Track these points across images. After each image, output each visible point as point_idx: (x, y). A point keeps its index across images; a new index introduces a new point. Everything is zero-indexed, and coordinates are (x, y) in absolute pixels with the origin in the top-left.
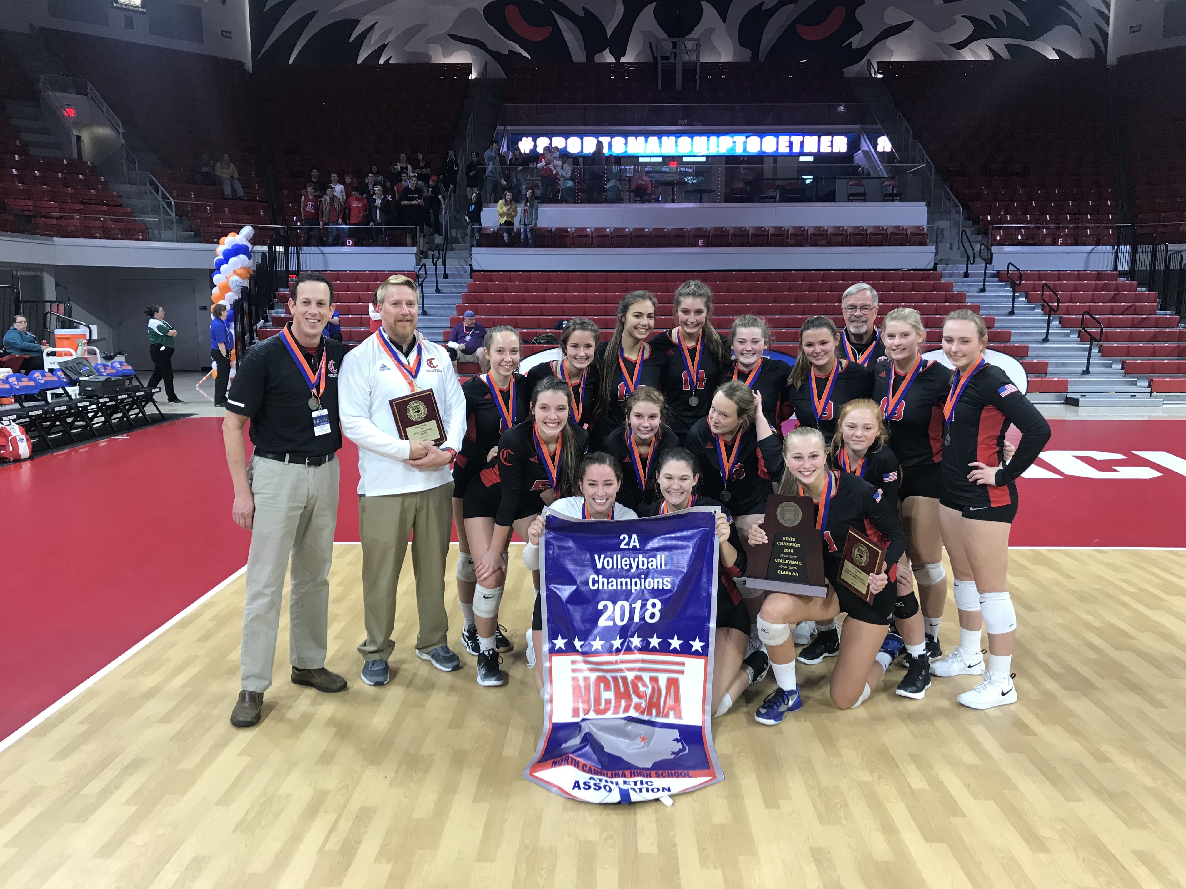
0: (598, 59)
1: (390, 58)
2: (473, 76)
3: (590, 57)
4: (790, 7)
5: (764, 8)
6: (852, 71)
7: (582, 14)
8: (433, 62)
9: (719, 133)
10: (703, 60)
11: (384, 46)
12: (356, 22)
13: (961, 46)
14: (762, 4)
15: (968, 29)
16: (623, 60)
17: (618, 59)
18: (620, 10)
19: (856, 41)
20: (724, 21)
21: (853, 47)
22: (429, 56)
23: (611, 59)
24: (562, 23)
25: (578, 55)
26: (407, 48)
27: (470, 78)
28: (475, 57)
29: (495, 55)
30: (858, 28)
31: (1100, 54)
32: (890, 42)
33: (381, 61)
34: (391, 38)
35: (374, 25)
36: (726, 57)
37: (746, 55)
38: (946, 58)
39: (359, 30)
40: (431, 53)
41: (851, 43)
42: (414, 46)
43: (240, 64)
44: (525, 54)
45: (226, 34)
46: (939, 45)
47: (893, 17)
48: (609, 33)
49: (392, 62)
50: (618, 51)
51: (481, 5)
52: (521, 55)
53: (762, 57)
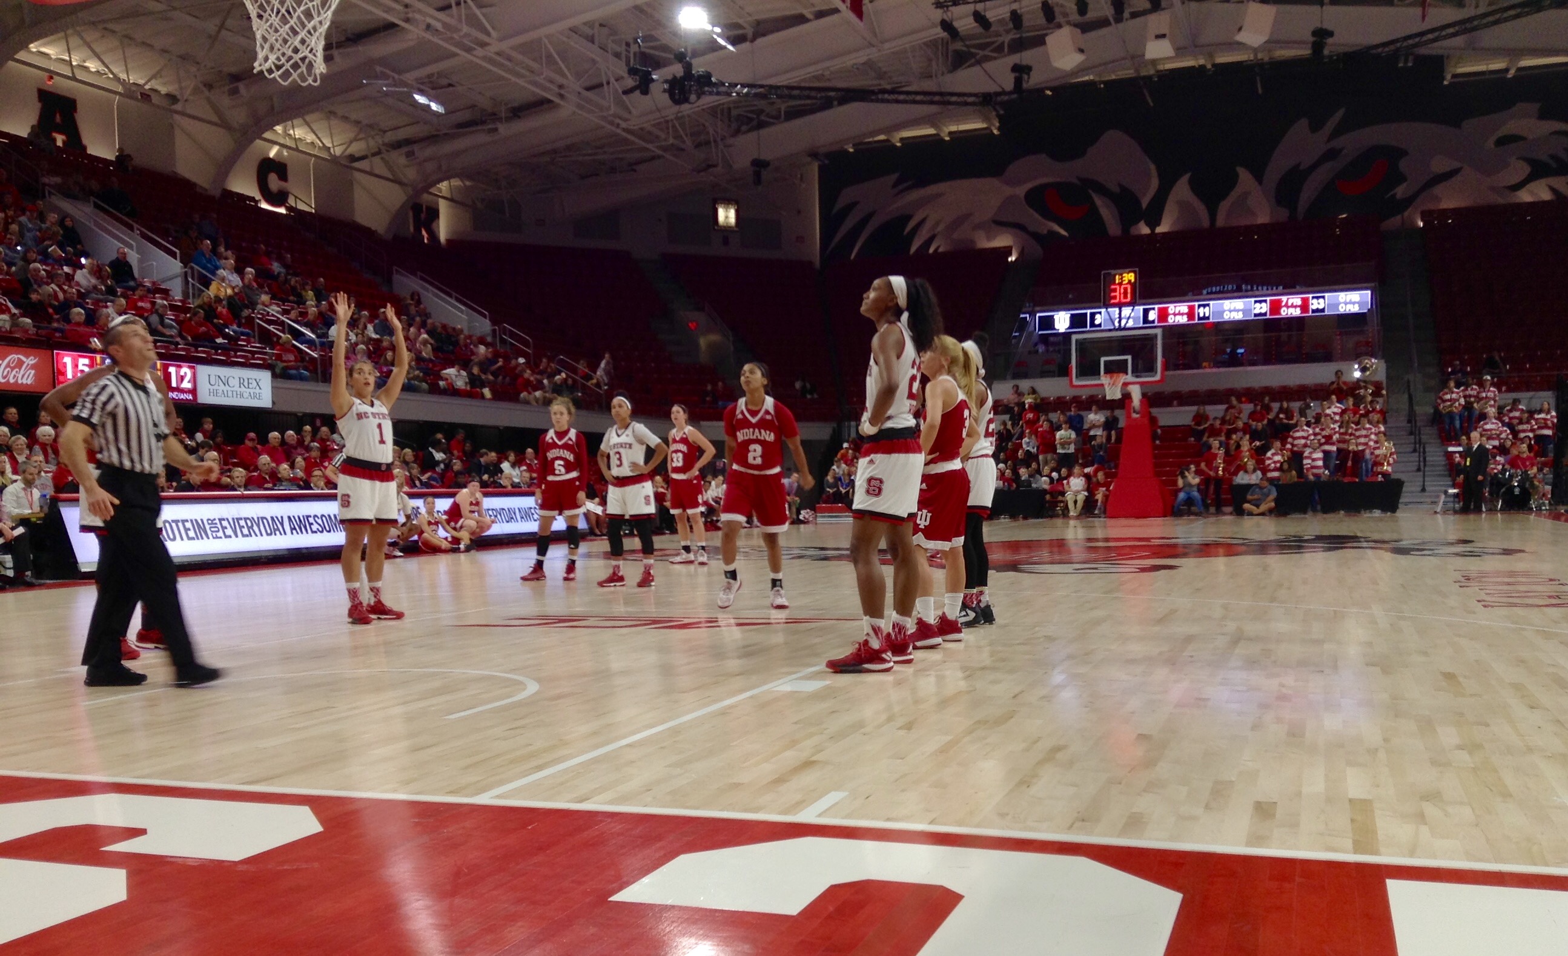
0: (1134, 231)
1: (938, 247)
2: (1012, 259)
3: (1126, 230)
4: (1328, 165)
5: (1302, 167)
6: (1394, 222)
7: (1117, 190)
8: (978, 248)
11: (933, 237)
12: (909, 217)
13: (1516, 188)
14: (1299, 165)
15: (1525, 170)
16: (1158, 230)
17: (1153, 230)
18: (1155, 183)
19: (1400, 191)
20: (1260, 183)
21: (1398, 196)
22: (972, 242)
23: (1145, 230)
24: (1098, 201)
25: (1114, 229)
26: (954, 236)
27: (1010, 259)
28: (1016, 240)
29: (1036, 236)
30: (1402, 179)
32: (1438, 190)
33: (931, 251)
34: (940, 228)
35: (925, 219)
36: (1263, 218)
37: (1283, 214)
38: (1501, 201)
39: (912, 224)
40: (976, 241)
41: (1396, 194)
42: (958, 235)
43: (811, 263)
44: (1064, 233)
45: (801, 239)
46: (1493, 189)
47: (1440, 164)
48: (1144, 205)
49: (941, 250)
50: (1154, 223)
51: (1021, 191)
52: (1058, 233)
53: (1300, 216)
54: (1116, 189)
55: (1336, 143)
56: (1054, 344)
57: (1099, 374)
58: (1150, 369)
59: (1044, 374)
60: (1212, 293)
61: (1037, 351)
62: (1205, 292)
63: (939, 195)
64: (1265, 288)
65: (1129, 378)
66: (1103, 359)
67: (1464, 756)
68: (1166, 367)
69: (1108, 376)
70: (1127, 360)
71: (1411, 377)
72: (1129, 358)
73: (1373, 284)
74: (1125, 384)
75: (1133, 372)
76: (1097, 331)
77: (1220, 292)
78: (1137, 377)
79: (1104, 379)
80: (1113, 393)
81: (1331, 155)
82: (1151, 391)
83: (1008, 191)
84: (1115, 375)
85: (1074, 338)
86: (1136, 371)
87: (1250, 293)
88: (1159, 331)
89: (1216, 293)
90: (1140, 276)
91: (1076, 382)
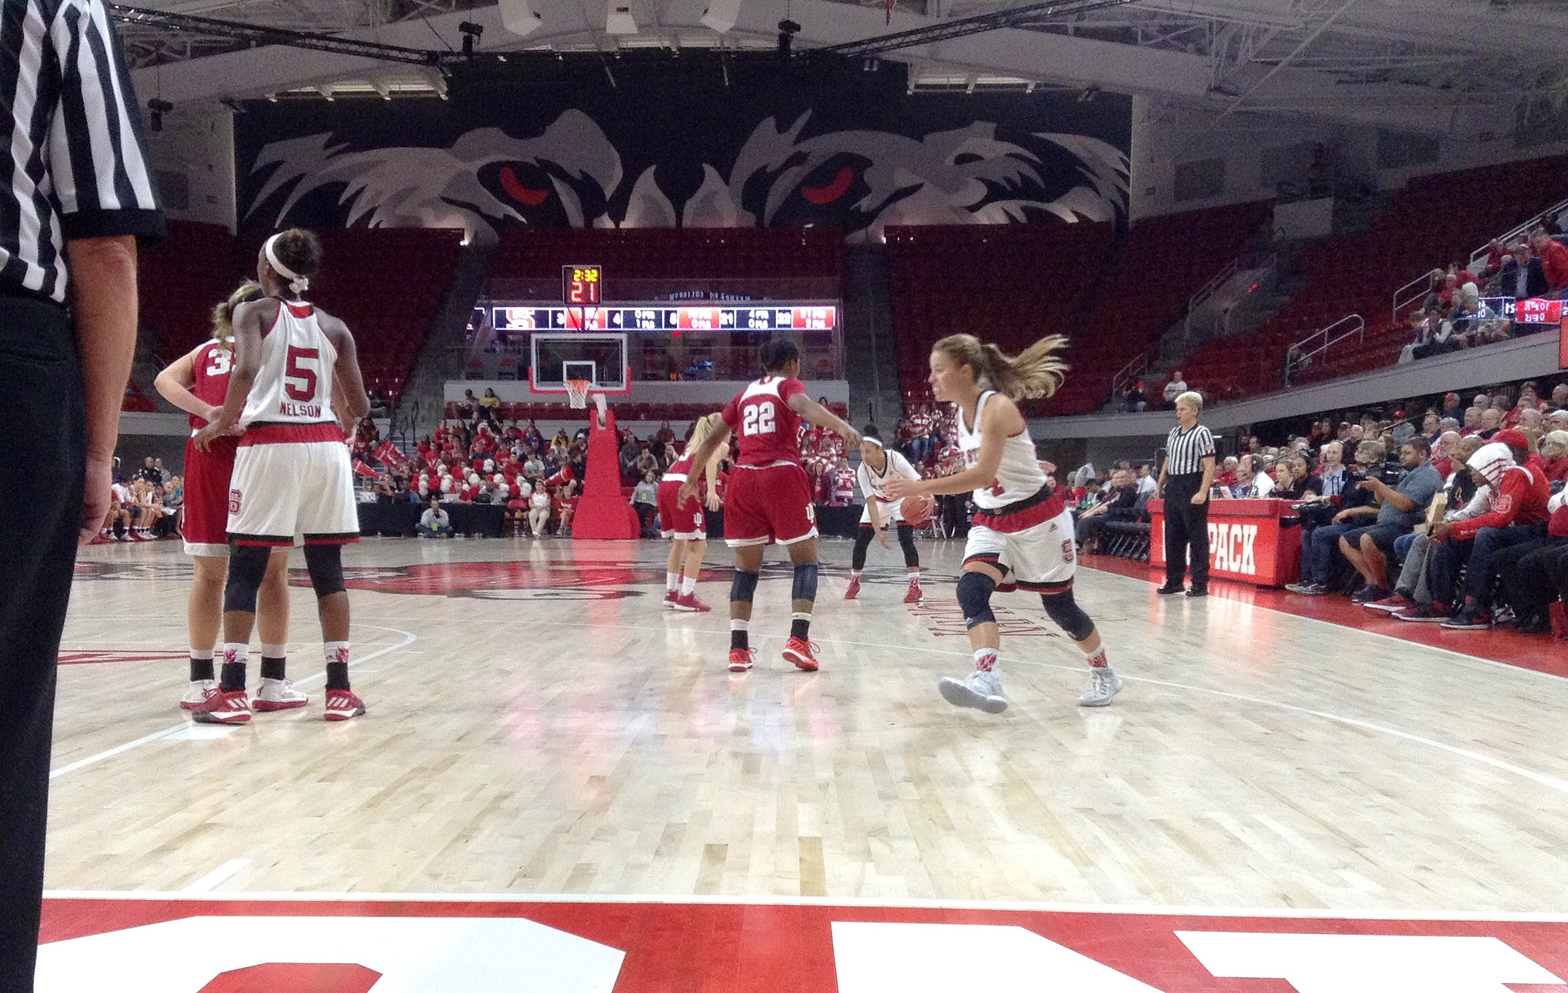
0: (597, 224)
1: (378, 224)
2: (465, 243)
3: (589, 222)
4: (795, 169)
5: (768, 170)
6: (858, 237)
8: (424, 224)
11: (373, 210)
12: (344, 185)
13: (974, 208)
14: (765, 167)
15: (981, 191)
16: (623, 225)
17: (617, 225)
18: (618, 173)
19: (865, 204)
20: (727, 183)
21: (863, 210)
22: (419, 219)
23: (610, 225)
24: (559, 186)
25: (576, 219)
26: (397, 212)
27: (462, 243)
28: (468, 222)
29: (488, 218)
30: (867, 191)
31: (1121, 215)
32: (901, 205)
33: (371, 226)
34: (381, 201)
35: (363, 189)
36: (730, 222)
37: (750, 220)
38: (958, 221)
39: (348, 193)
40: (424, 218)
41: (860, 207)
42: (403, 210)
43: (226, 229)
44: (521, 218)
45: (212, 199)
46: (951, 208)
47: (903, 179)
48: (608, 194)
49: (381, 226)
50: (618, 216)
51: (475, 166)
52: (516, 219)
53: (767, 222)
54: (578, 176)
55: (804, 147)
56: (513, 343)
57: (562, 380)
58: (616, 377)
59: (502, 376)
60: (679, 299)
61: (494, 350)
62: (672, 297)
63: (378, 163)
64: (732, 297)
65: (594, 385)
66: (565, 364)
67: (911, 787)
68: (633, 376)
69: (571, 382)
70: (591, 366)
71: (871, 399)
72: (593, 363)
73: (837, 301)
74: (590, 393)
75: (597, 379)
76: (561, 332)
77: (687, 299)
78: (602, 385)
79: (568, 386)
80: (578, 402)
81: (798, 159)
82: (617, 402)
83: (461, 166)
84: (579, 382)
85: (534, 337)
86: (600, 378)
87: (717, 302)
88: (624, 337)
89: (683, 299)
90: (606, 274)
91: (536, 387)
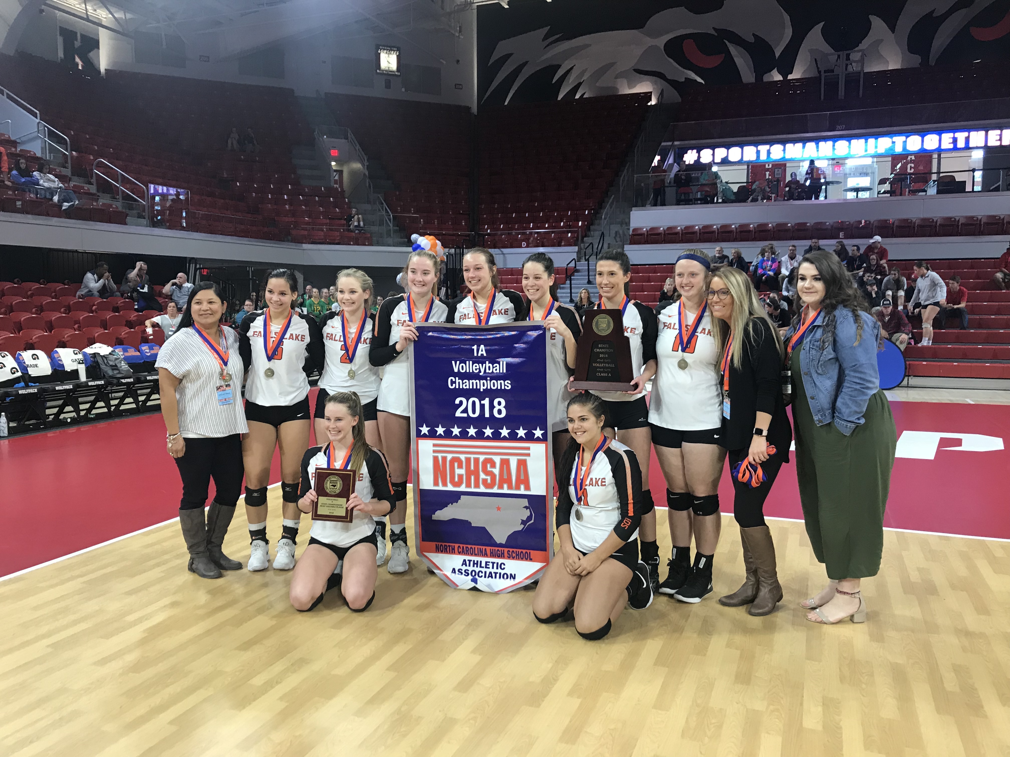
0: (766, 78)
1: (584, 94)
2: (653, 102)
3: (759, 77)
8: (620, 93)
9: (877, 136)
10: (867, 70)
11: (579, 84)
12: (559, 66)
14: (933, 12)
16: (790, 77)
17: (785, 76)
18: (789, 32)
20: (893, 32)
22: (617, 89)
23: (778, 77)
24: (734, 50)
25: (748, 76)
26: (597, 84)
27: (650, 104)
28: (655, 87)
29: (673, 83)
33: (577, 97)
34: (586, 77)
35: (572, 68)
36: (894, 64)
37: (915, 60)
39: (560, 73)
40: (618, 87)
42: (604, 82)
43: (468, 109)
44: (699, 80)
45: (458, 86)
48: (777, 55)
49: (585, 96)
50: (786, 70)
51: (661, 41)
52: (696, 80)
53: (932, 62)
54: (752, 40)
63: (586, 46)
83: (649, 42)
